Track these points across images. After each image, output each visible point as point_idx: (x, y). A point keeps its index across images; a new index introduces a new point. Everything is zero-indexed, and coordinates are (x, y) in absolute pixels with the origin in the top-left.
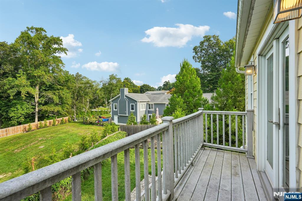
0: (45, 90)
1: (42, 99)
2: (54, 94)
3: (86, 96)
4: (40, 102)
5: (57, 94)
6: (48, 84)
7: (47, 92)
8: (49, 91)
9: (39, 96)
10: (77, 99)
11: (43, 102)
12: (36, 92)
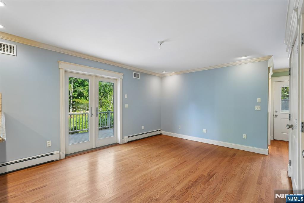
0: (78, 86)
1: (75, 93)
2: (84, 89)
3: (111, 93)
4: (74, 95)
5: (87, 89)
6: (80, 81)
7: (79, 87)
8: (81, 87)
9: (73, 90)
10: (103, 95)
11: (76, 96)
12: (71, 87)
